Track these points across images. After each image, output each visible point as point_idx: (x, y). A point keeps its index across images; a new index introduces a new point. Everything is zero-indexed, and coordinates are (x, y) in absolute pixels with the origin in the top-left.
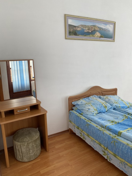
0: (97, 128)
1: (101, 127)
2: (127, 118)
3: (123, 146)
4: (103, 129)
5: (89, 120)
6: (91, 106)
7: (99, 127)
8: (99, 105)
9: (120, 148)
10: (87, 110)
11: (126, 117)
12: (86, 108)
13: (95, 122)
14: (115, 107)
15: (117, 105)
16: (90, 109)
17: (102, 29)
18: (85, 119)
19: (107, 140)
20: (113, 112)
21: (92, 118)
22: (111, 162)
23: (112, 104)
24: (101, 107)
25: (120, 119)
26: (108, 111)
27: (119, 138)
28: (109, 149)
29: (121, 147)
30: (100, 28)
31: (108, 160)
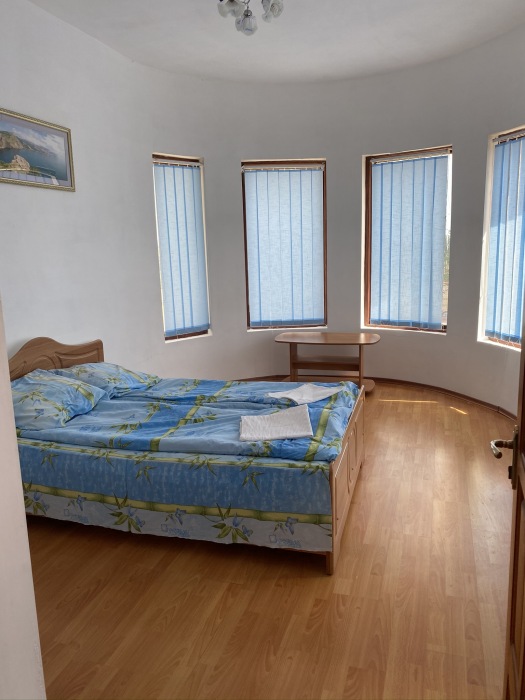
0: (84, 456)
1: (95, 449)
2: (160, 410)
3: (169, 471)
4: (103, 451)
5: (49, 443)
6: (42, 402)
7: (90, 451)
8: (69, 393)
9: (164, 478)
10: (35, 414)
11: (155, 407)
12: (30, 411)
13: (73, 442)
14: (115, 391)
15: (118, 385)
16: (42, 410)
17: (33, 146)
18: (36, 444)
19: (124, 474)
20: (113, 405)
21: (58, 434)
22: (144, 531)
23: (104, 385)
24: (76, 398)
25: (142, 414)
26: (97, 407)
27: (155, 455)
28: (133, 499)
29: (165, 474)
30: (27, 144)
31: (134, 531)
